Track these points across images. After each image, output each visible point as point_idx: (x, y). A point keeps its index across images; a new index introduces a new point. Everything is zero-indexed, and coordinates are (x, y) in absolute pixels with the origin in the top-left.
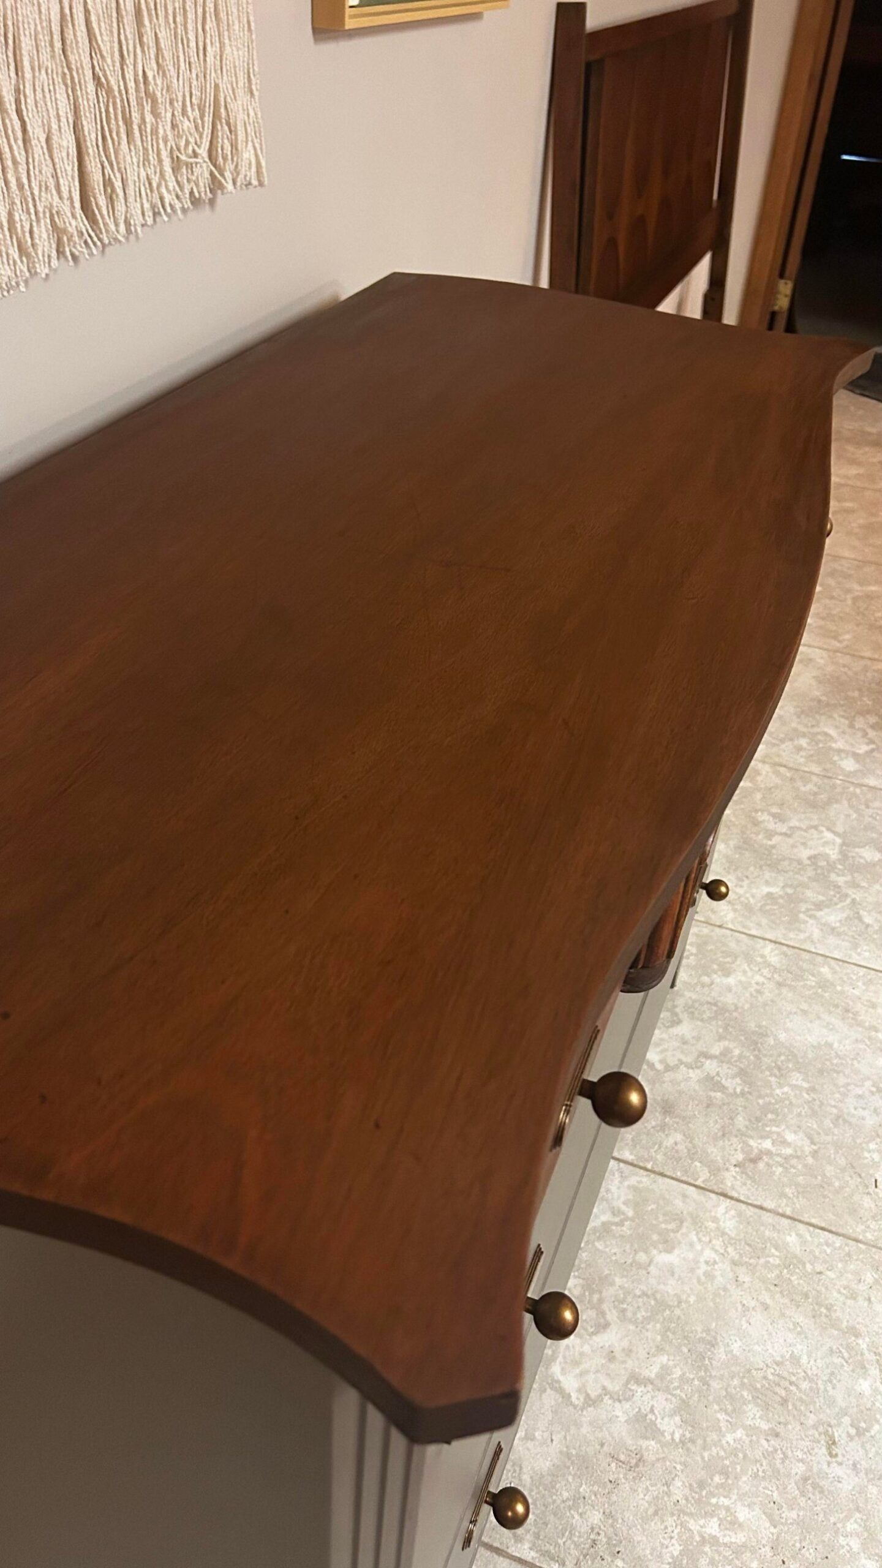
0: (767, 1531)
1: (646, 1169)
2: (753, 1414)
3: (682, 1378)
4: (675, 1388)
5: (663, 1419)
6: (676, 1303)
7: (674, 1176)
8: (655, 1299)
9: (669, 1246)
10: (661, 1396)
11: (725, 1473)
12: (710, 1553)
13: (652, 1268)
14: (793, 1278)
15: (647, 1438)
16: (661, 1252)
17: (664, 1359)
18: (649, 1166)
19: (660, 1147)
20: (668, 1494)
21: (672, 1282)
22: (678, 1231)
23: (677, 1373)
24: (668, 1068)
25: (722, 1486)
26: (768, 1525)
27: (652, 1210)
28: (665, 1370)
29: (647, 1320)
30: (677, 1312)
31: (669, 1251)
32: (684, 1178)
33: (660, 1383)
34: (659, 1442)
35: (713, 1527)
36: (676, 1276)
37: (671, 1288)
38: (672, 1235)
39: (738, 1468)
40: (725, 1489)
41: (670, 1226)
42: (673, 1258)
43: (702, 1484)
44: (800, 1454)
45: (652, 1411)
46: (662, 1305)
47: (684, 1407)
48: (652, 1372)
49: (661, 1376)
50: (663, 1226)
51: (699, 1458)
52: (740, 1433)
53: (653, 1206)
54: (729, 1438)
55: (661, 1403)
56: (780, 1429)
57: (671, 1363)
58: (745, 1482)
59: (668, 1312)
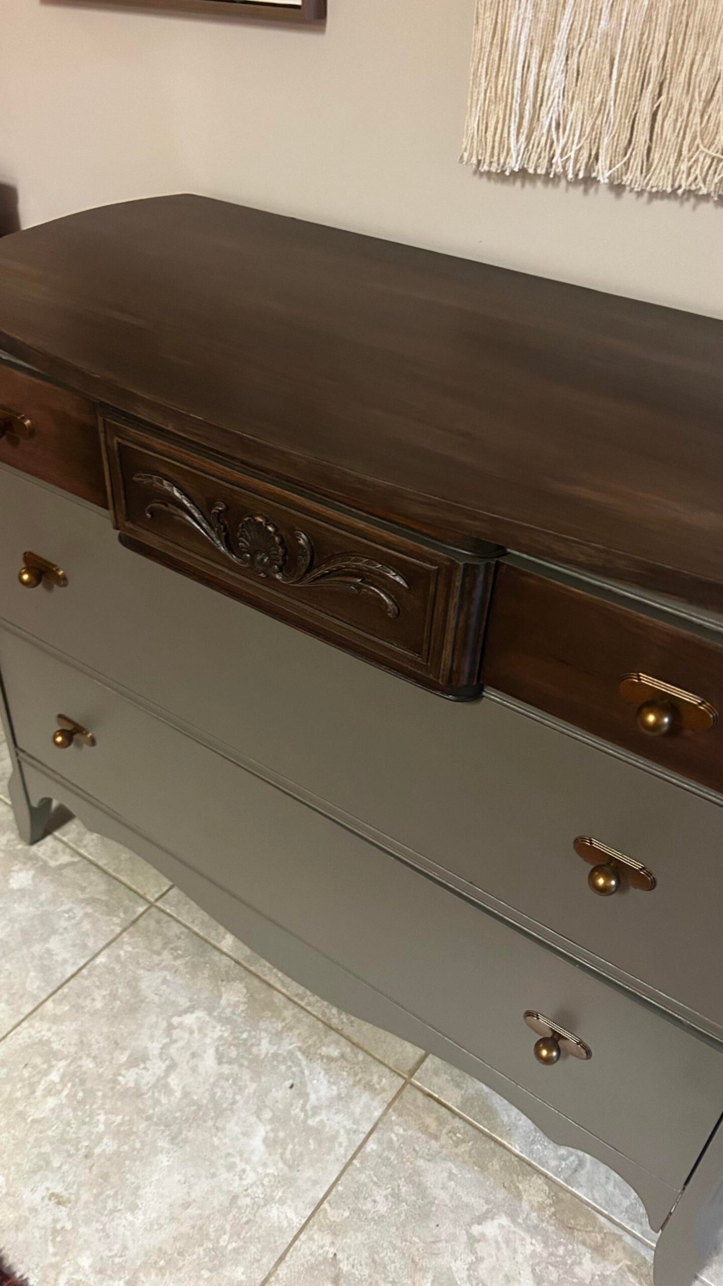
0: (34, 1114)
1: (354, 1157)
2: (108, 1145)
3: (157, 1102)
4: (153, 1093)
5: (137, 1073)
6: (217, 1124)
7: (339, 1182)
8: (226, 1109)
9: (270, 1143)
10: (153, 1080)
11: (82, 1102)
12: (41, 1066)
13: (253, 1119)
14: (201, 1249)
15: (130, 1056)
16: (267, 1133)
17: (178, 1094)
18: (355, 1162)
19: (375, 1183)
20: (88, 1056)
21: (237, 1130)
22: (282, 1158)
23: (164, 1100)
24: (473, 1240)
25: (75, 1096)
26: (36, 1116)
27: (309, 1144)
28: (169, 1092)
29: (213, 1095)
30: (210, 1123)
31: (265, 1140)
32: (334, 1192)
33: (162, 1085)
34: (123, 1065)
35: (54, 1076)
36: (240, 1136)
37: (233, 1127)
38: (280, 1151)
39: (80, 1113)
40: (71, 1097)
41: (288, 1155)
42: (257, 1142)
43: (83, 1082)
44: (65, 1168)
45: (145, 1068)
46: (220, 1113)
47: (137, 1093)
48: (173, 1081)
49: (166, 1086)
50: (290, 1147)
51: (100, 1087)
52: (101, 1128)
53: (312, 1147)
54: (102, 1118)
55: (148, 1078)
56: (89, 1162)
57: (173, 1098)
58: (69, 1114)
59: (213, 1114)
